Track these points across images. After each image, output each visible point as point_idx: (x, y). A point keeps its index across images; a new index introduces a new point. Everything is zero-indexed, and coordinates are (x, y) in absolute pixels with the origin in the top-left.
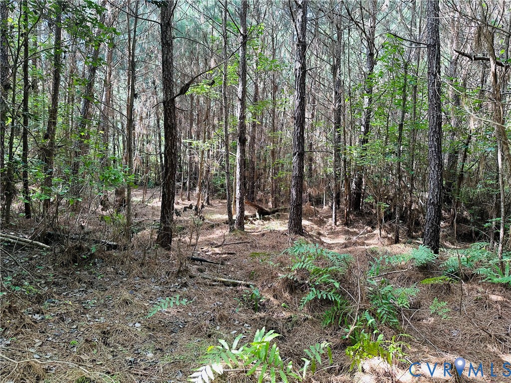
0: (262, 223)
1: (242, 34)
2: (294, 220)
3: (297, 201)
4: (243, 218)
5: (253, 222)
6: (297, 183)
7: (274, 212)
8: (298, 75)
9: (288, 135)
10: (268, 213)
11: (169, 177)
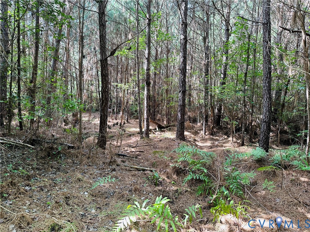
0: (160, 134)
1: (148, 19)
2: (179, 131)
3: (181, 120)
4: (148, 131)
5: (155, 133)
6: (182, 109)
7: (167, 127)
8: (182, 43)
9: (176, 80)
10: (164, 128)
11: (104, 105)
